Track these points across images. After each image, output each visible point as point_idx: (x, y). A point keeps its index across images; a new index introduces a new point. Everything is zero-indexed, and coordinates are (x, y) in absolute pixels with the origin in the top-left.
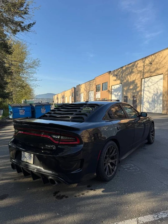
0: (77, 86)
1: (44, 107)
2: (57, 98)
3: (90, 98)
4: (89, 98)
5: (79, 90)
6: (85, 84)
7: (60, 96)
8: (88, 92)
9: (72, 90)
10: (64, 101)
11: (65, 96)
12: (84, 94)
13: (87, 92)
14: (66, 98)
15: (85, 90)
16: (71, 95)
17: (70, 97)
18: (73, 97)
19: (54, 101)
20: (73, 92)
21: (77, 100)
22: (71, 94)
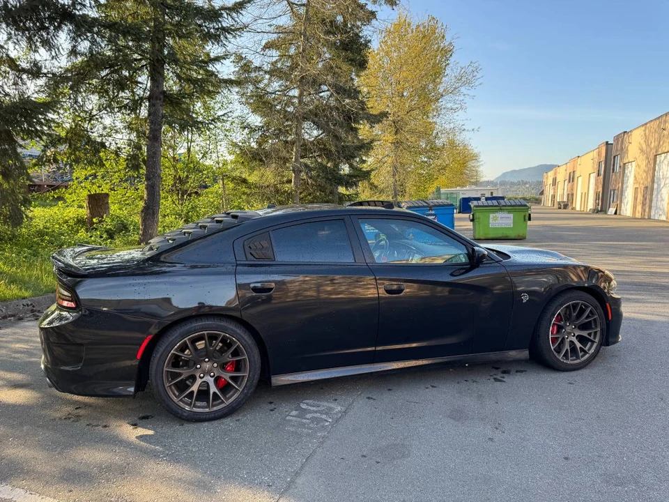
0: (617, 138)
1: (433, 212)
2: (555, 182)
3: (659, 179)
4: (653, 182)
5: (623, 151)
6: (643, 128)
7: (562, 175)
8: (652, 156)
9: (599, 154)
10: (572, 189)
11: (577, 175)
12: (638, 166)
13: (647, 158)
14: (580, 179)
15: (642, 150)
16: (596, 171)
17: (593, 176)
18: (601, 177)
19: (545, 192)
20: (603, 159)
21: (611, 188)
22: (596, 166)
